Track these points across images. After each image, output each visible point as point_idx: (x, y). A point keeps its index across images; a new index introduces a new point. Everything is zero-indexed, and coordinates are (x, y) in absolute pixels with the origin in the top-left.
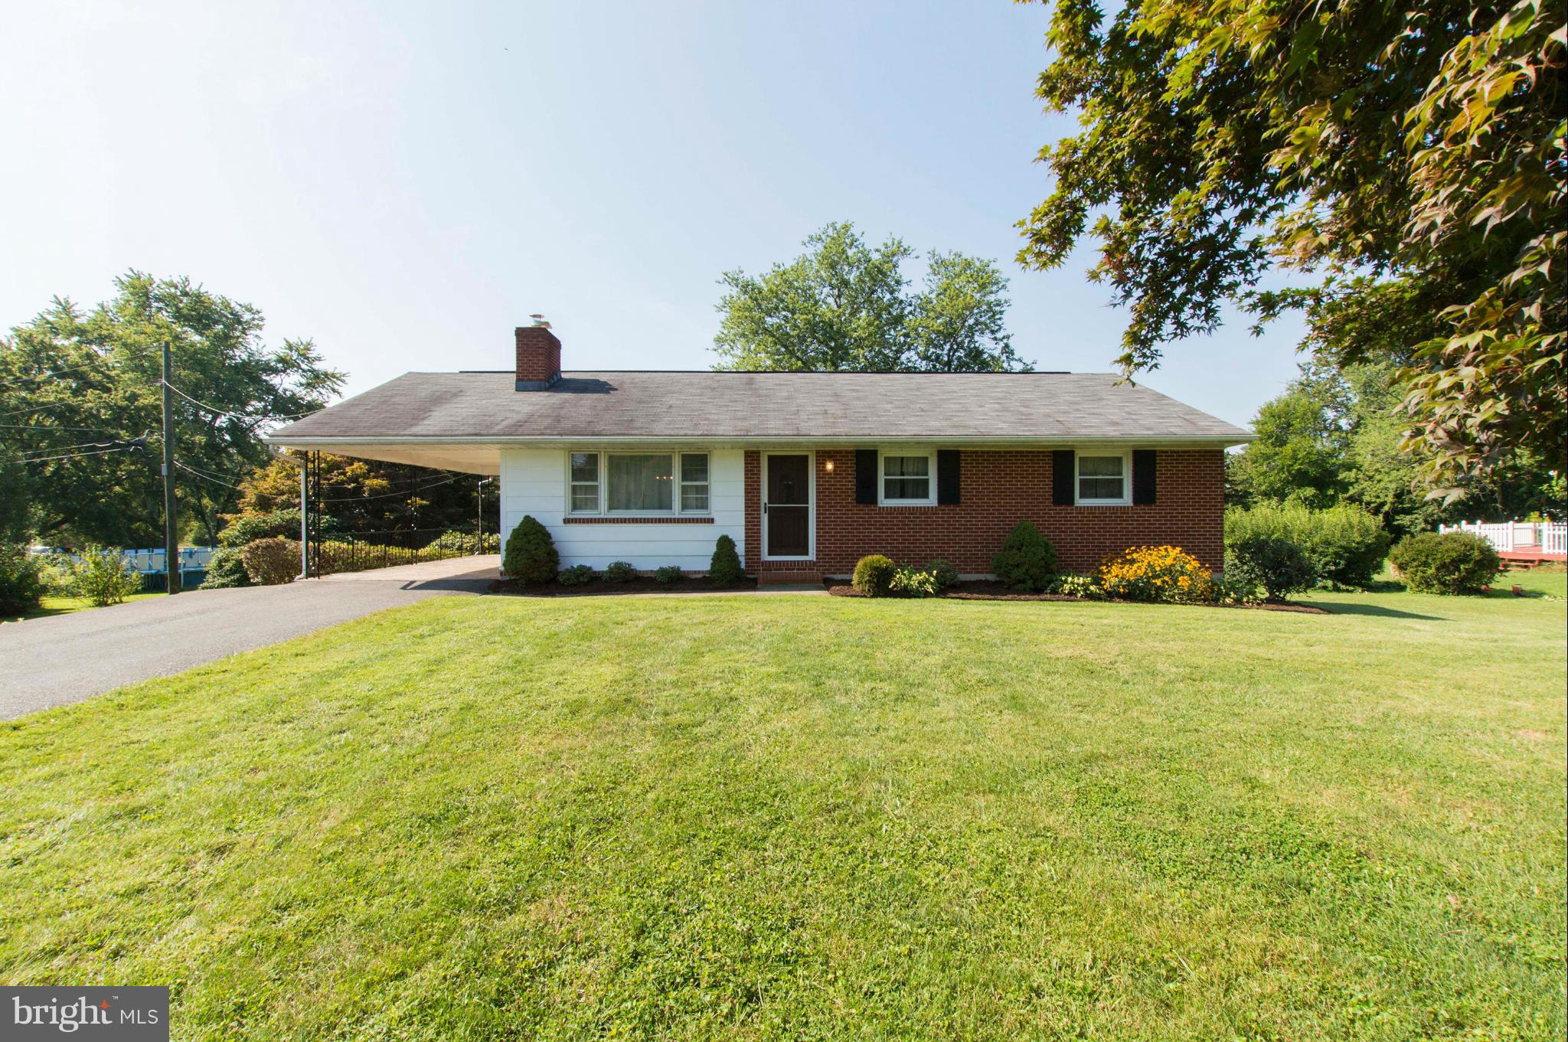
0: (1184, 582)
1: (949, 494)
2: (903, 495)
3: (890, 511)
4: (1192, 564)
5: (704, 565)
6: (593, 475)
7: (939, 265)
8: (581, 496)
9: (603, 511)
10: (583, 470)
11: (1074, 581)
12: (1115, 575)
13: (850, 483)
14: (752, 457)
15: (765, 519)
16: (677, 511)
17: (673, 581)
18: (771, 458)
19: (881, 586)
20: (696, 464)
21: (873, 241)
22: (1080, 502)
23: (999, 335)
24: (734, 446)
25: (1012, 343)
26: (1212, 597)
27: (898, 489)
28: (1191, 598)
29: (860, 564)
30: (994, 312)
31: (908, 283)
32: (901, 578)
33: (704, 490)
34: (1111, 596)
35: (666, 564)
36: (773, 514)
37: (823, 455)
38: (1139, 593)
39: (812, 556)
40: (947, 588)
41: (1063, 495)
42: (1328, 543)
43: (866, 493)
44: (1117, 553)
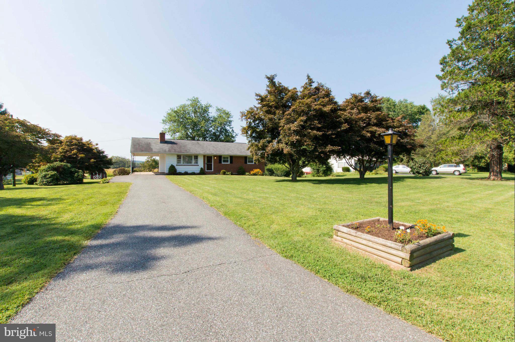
0: (259, 173)
1: (231, 162)
2: (225, 162)
3: (223, 164)
4: (260, 171)
5: (198, 172)
6: (180, 158)
7: (218, 110)
8: (179, 162)
9: (182, 164)
10: (179, 157)
11: (247, 173)
12: (252, 172)
13: (218, 161)
14: (204, 156)
15: (206, 165)
16: (193, 164)
17: (193, 174)
18: (207, 157)
19: (224, 174)
20: (196, 157)
21: (203, 103)
22: (248, 163)
23: (231, 127)
24: (202, 155)
25: (234, 129)
26: (263, 175)
27: (224, 161)
28: (260, 175)
29: (221, 171)
30: (230, 122)
31: (211, 113)
32: (227, 173)
33: (197, 161)
34: (252, 175)
35: (193, 172)
36: (207, 164)
37: (214, 156)
38: (254, 174)
39: (213, 170)
40: (232, 174)
41: (246, 162)
42: (284, 170)
43: (220, 162)
44: (252, 170)
